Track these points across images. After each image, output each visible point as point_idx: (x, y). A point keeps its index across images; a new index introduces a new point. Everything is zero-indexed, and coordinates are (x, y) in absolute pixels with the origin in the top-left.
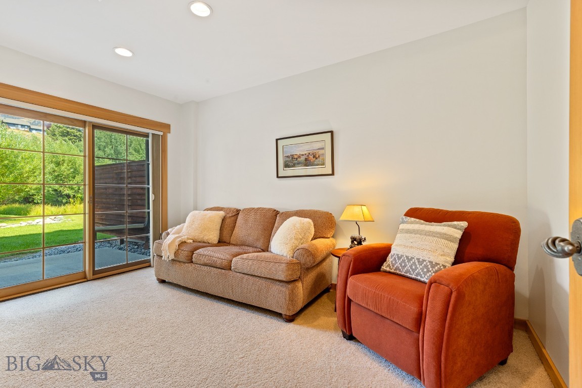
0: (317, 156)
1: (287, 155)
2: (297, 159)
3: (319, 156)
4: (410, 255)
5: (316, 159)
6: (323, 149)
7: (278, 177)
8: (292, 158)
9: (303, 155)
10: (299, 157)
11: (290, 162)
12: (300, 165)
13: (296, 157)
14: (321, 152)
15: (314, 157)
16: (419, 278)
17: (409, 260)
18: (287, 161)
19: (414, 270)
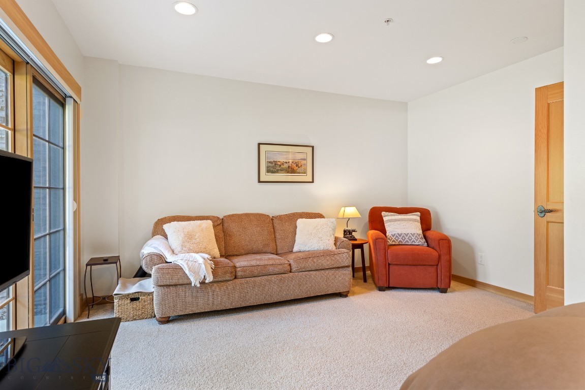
0: (300, 165)
1: (269, 161)
2: (280, 165)
3: (301, 166)
4: (406, 233)
5: (299, 167)
6: (305, 160)
7: (259, 182)
8: (275, 164)
9: (286, 163)
10: (283, 164)
11: (273, 167)
12: (283, 172)
13: (279, 164)
14: (303, 162)
15: (297, 166)
16: (413, 243)
17: (407, 235)
18: (270, 167)
19: (410, 240)
